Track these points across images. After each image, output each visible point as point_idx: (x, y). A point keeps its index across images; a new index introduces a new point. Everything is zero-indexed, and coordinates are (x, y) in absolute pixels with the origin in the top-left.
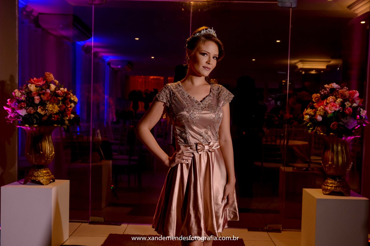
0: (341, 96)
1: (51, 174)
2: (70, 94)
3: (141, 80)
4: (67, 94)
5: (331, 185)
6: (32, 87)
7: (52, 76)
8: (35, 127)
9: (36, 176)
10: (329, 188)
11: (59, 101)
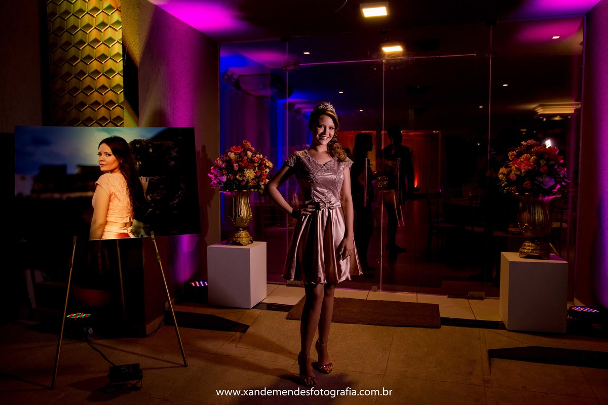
0: (536, 154)
1: (249, 235)
2: (264, 160)
3: (351, 136)
4: (262, 160)
5: (528, 248)
6: (232, 155)
7: (249, 143)
8: (235, 192)
9: (236, 238)
10: (526, 251)
11: (255, 167)
